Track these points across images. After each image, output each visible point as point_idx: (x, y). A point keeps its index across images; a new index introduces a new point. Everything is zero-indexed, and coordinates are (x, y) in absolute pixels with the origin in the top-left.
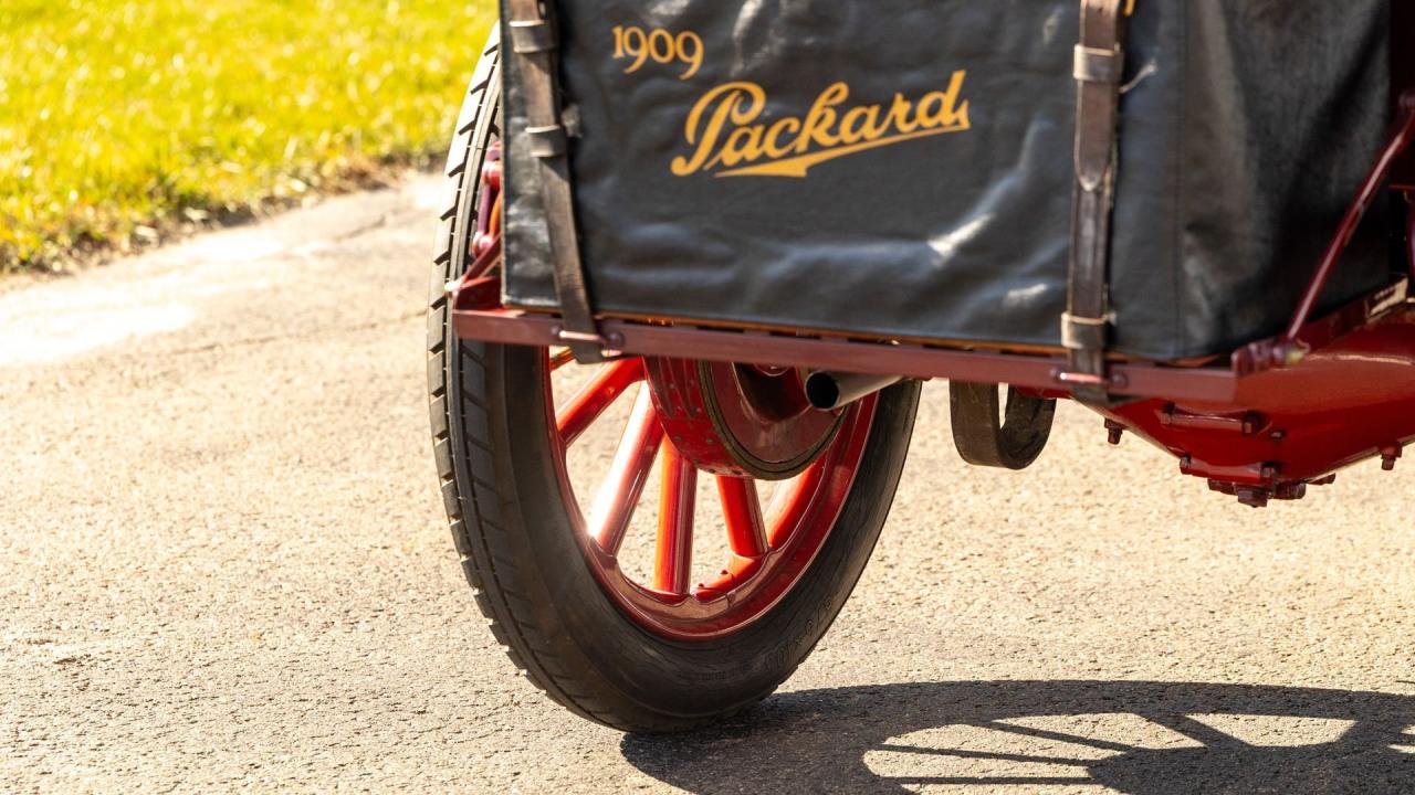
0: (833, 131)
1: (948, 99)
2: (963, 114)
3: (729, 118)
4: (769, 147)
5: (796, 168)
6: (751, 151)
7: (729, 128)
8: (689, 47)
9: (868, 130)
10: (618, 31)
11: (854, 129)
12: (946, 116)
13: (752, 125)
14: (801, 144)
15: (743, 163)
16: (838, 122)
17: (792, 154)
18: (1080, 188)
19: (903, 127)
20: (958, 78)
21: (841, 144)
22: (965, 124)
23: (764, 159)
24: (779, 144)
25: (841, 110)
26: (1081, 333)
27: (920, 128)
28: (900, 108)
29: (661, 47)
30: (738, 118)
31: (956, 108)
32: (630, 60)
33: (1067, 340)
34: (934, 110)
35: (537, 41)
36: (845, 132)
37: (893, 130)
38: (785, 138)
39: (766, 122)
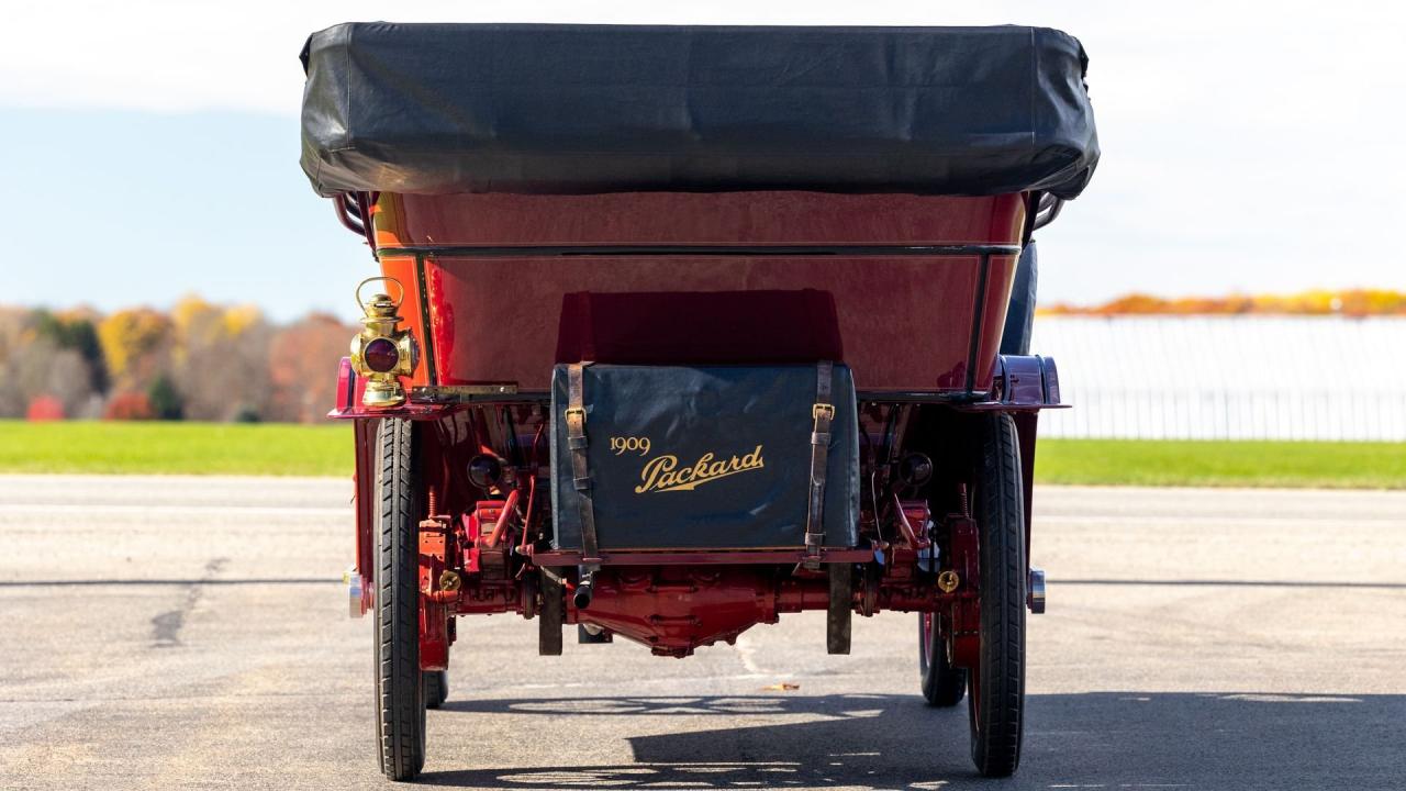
0: (706, 471)
1: (755, 456)
2: (761, 461)
3: (661, 469)
4: (678, 480)
5: (690, 487)
6: (670, 482)
7: (661, 473)
8: (644, 444)
9: (721, 470)
10: (613, 439)
11: (715, 471)
12: (754, 463)
13: (671, 471)
14: (692, 477)
15: (667, 486)
16: (708, 468)
17: (688, 482)
18: (813, 485)
19: (735, 468)
20: (759, 448)
21: (710, 476)
22: (762, 465)
23: (676, 484)
24: (682, 478)
25: (709, 464)
26: (812, 539)
27: (743, 468)
28: (735, 461)
29: (632, 444)
30: (665, 469)
31: (757, 460)
32: (618, 450)
33: (807, 541)
34: (749, 460)
35: (582, 445)
36: (711, 472)
37: (732, 469)
38: (685, 476)
39: (678, 469)
